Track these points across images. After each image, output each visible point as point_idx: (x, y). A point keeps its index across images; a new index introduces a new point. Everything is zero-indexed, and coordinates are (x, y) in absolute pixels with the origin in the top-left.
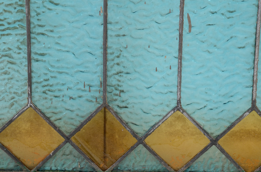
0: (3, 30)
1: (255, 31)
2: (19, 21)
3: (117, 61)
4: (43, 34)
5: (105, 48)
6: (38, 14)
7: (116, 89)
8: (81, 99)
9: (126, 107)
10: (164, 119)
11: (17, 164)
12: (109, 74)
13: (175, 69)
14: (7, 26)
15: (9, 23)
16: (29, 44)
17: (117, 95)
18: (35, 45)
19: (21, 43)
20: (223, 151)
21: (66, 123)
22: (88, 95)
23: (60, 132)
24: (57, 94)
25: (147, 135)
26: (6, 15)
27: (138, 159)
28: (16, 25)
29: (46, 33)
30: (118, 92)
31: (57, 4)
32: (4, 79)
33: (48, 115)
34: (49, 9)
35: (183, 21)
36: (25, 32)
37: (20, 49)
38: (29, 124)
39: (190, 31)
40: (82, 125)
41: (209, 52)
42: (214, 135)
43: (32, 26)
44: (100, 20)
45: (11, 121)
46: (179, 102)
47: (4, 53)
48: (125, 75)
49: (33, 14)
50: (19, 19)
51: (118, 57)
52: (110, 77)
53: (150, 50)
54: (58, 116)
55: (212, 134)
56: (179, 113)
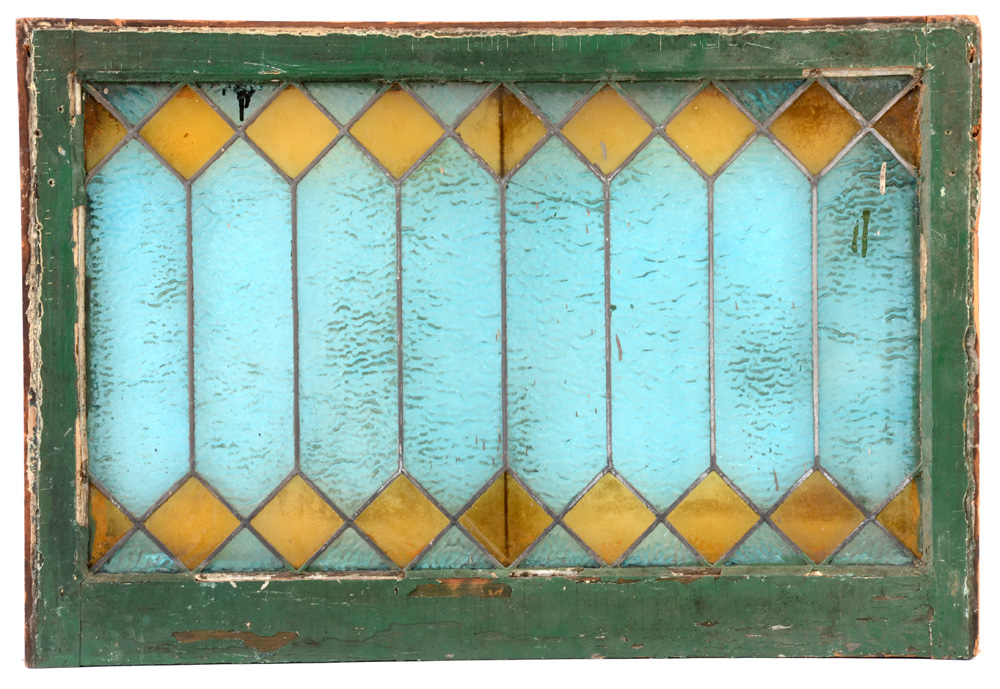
0: (366, 367)
1: (707, 359)
2: (387, 353)
3: (521, 403)
4: (419, 369)
5: (504, 385)
6: (413, 342)
7: (521, 445)
8: (472, 461)
9: (536, 471)
10: (590, 488)
11: (382, 561)
12: (510, 422)
13: (603, 412)
14: (371, 360)
15: (374, 357)
16: (401, 384)
17: (522, 453)
18: (408, 386)
19: (390, 383)
20: (673, 531)
21: (451, 497)
22: (480, 454)
23: (442, 509)
24: (438, 453)
25: (567, 510)
26: (371, 346)
27: (555, 548)
28: (383, 358)
29: (423, 367)
30: (523, 449)
31: (438, 328)
32: (366, 435)
33: (426, 486)
34: (428, 335)
35: (610, 345)
36: (396, 367)
37: (388, 391)
38: (398, 500)
39: (620, 359)
40: (474, 499)
41: (648, 388)
42: (661, 508)
43: (405, 359)
44: (498, 347)
45: (375, 496)
46: (610, 460)
47: (367, 399)
48: (532, 424)
49: (406, 342)
50: (387, 350)
51: (523, 398)
52: (513, 427)
53: (566, 386)
54: (439, 487)
55: (659, 506)
56: (610, 476)
